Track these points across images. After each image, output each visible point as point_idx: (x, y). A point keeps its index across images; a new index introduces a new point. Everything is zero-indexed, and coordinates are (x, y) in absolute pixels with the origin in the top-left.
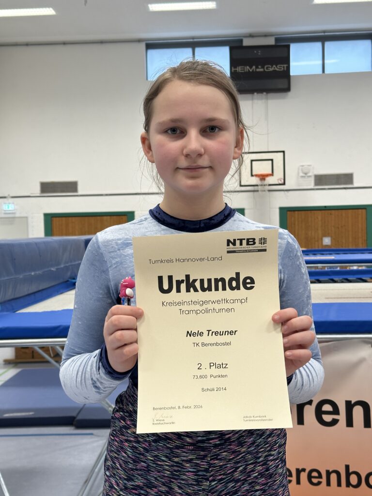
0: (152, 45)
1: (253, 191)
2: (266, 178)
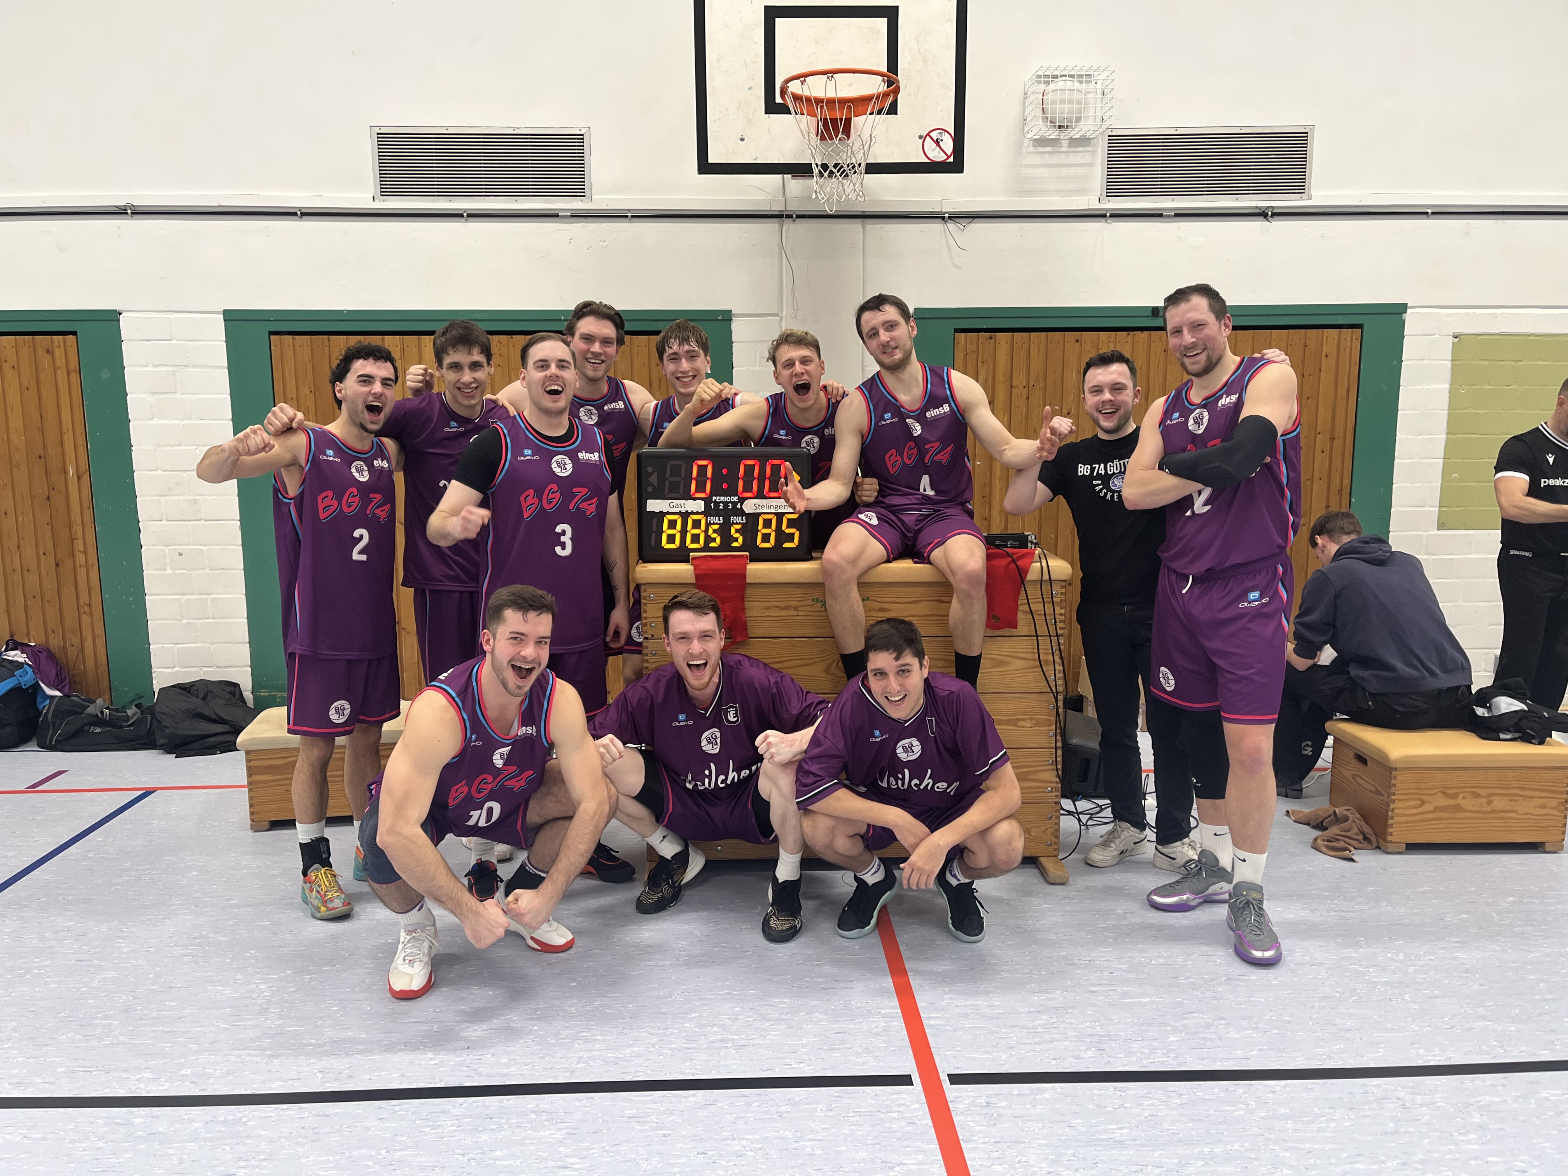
1: (779, 216)
2: (858, 122)
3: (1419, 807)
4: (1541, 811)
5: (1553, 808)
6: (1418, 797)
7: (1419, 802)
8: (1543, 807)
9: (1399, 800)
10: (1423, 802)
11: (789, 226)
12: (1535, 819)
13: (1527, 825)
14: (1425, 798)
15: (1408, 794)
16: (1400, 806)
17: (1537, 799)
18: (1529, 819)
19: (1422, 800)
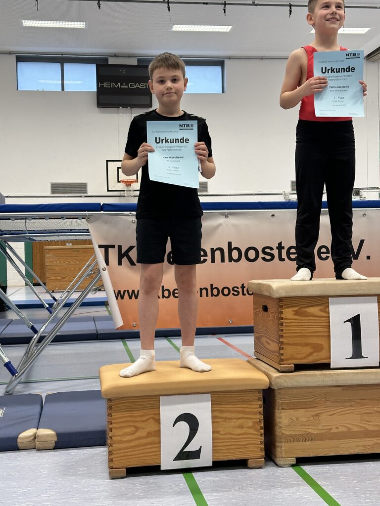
0: (22, 58)
1: (119, 196)
2: (132, 184)
3: (134, 434)
4: (239, 431)
5: (250, 428)
6: (132, 424)
7: (133, 429)
8: (241, 427)
9: (117, 428)
10: (137, 429)
11: (121, 198)
12: (235, 439)
13: (229, 444)
14: (139, 425)
15: (123, 422)
16: (117, 434)
17: (236, 420)
18: (231, 438)
19: (135, 427)
